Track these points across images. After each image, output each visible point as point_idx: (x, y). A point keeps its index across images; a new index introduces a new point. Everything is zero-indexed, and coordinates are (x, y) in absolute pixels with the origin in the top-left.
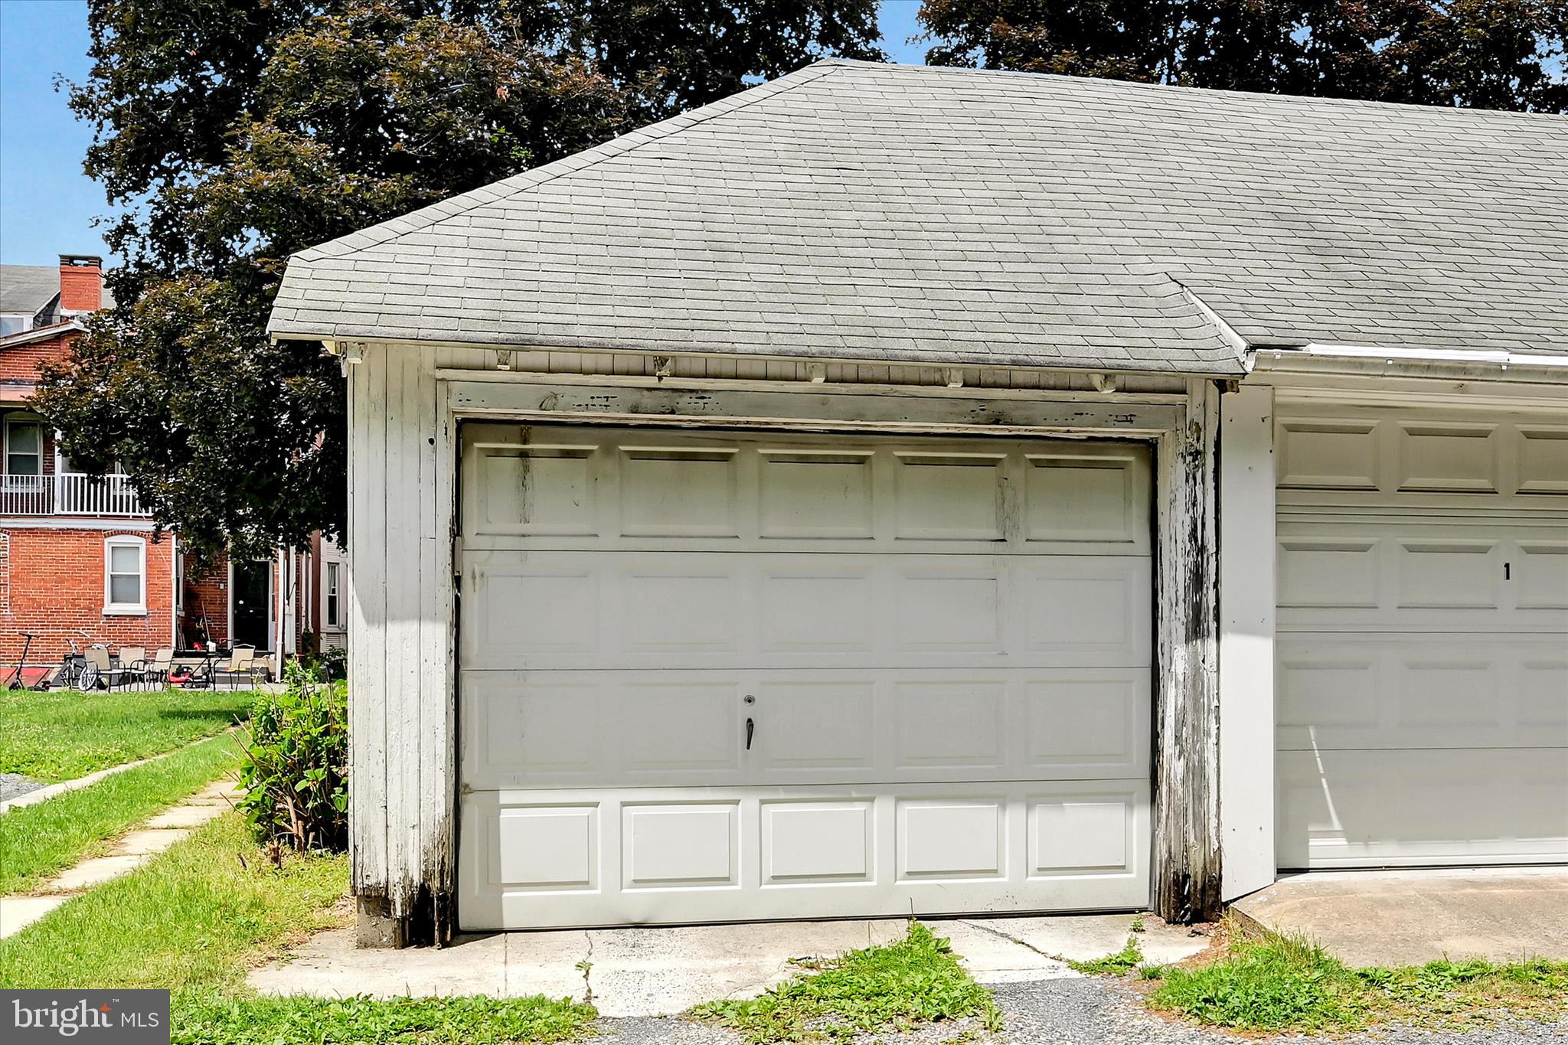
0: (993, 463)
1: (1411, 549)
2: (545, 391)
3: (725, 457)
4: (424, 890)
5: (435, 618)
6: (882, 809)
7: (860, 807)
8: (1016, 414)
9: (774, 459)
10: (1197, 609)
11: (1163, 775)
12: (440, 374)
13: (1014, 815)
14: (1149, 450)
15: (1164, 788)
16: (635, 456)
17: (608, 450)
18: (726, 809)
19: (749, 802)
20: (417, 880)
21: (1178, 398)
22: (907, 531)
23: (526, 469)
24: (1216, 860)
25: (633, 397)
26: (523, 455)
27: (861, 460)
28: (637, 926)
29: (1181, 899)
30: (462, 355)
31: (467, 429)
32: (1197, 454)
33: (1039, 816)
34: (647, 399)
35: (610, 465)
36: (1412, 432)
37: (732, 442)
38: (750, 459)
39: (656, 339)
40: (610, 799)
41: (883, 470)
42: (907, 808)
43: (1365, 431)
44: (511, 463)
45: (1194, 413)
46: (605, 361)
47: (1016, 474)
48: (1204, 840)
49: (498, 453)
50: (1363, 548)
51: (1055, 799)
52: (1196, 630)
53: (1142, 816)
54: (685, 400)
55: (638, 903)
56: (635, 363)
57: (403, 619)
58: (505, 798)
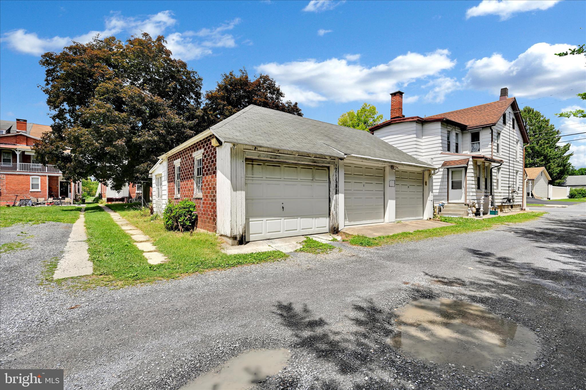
0: (311, 169)
1: (355, 182)
2: (259, 154)
3: (279, 166)
4: (242, 235)
5: (243, 190)
6: (299, 219)
7: (296, 219)
8: (317, 162)
9: (285, 167)
10: (336, 190)
11: (331, 214)
12: (244, 150)
13: (314, 219)
14: (328, 168)
15: (331, 215)
16: (268, 165)
17: (264, 164)
18: (280, 220)
19: (283, 219)
20: (241, 234)
21: (334, 161)
22: (302, 178)
23: (253, 167)
24: (338, 225)
25: (271, 156)
26: (252, 164)
27: (296, 167)
28: (268, 239)
29: (335, 231)
30: (247, 147)
31: (247, 159)
32: (336, 169)
33: (317, 220)
34: (273, 157)
35: (264, 167)
36: (355, 167)
37: (280, 164)
38: (283, 167)
39: (277, 147)
40: (265, 219)
41: (299, 169)
42: (302, 219)
43: (350, 166)
44: (251, 165)
45: (336, 163)
46: (267, 150)
47: (314, 170)
48: (337, 222)
49: (249, 164)
50: (350, 182)
51: (318, 217)
52: (336, 193)
53: (328, 219)
54: (277, 157)
55: (268, 236)
56: (271, 150)
57: (239, 190)
58: (250, 220)
